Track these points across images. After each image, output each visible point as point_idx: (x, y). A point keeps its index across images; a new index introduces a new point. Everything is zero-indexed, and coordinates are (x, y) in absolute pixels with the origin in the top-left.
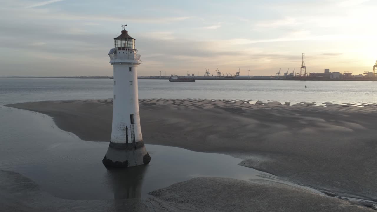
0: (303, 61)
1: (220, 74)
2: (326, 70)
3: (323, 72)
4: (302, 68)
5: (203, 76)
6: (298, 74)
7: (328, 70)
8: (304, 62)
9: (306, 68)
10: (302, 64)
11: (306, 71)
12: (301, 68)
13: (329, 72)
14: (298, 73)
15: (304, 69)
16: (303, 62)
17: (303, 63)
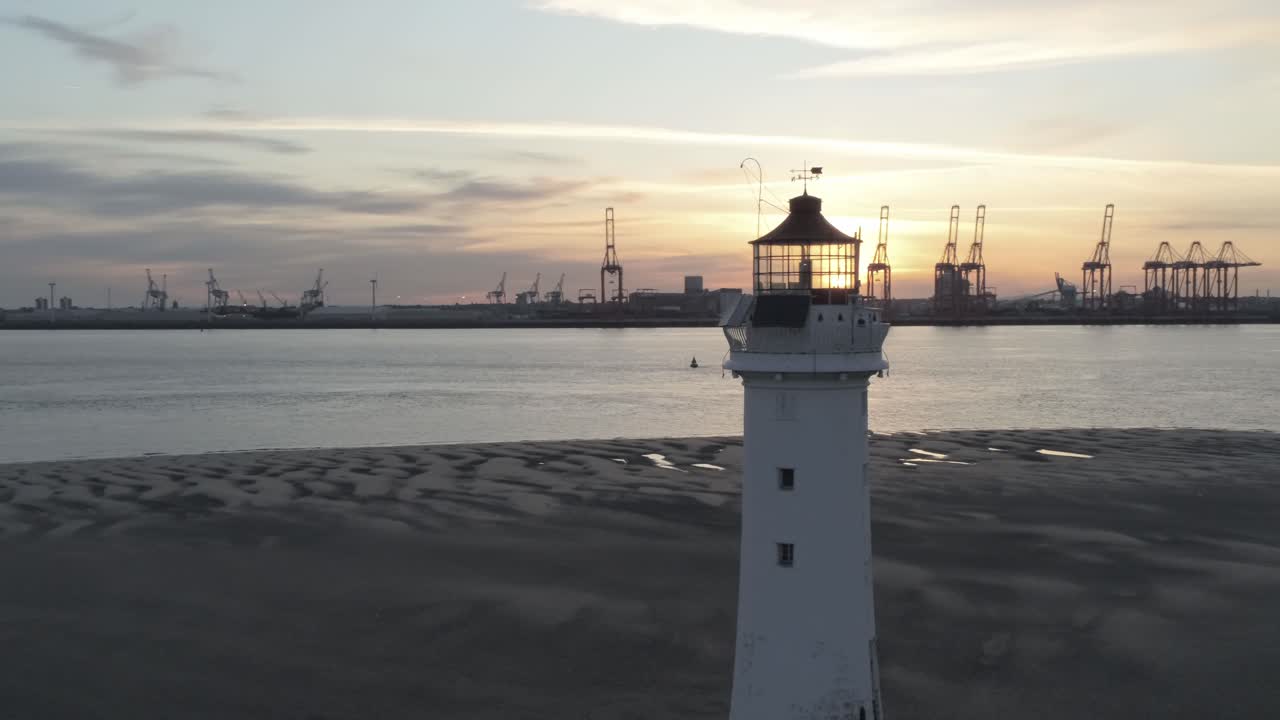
0: (610, 243)
1: (224, 298)
2: (689, 281)
3: (680, 289)
4: (606, 273)
5: (140, 306)
6: (589, 297)
7: (699, 280)
8: (613, 246)
9: (620, 274)
10: (607, 254)
11: (624, 287)
12: (603, 269)
13: (702, 291)
14: (590, 292)
15: (615, 277)
16: (608, 247)
17: (611, 251)
